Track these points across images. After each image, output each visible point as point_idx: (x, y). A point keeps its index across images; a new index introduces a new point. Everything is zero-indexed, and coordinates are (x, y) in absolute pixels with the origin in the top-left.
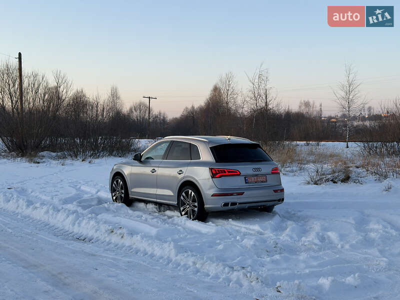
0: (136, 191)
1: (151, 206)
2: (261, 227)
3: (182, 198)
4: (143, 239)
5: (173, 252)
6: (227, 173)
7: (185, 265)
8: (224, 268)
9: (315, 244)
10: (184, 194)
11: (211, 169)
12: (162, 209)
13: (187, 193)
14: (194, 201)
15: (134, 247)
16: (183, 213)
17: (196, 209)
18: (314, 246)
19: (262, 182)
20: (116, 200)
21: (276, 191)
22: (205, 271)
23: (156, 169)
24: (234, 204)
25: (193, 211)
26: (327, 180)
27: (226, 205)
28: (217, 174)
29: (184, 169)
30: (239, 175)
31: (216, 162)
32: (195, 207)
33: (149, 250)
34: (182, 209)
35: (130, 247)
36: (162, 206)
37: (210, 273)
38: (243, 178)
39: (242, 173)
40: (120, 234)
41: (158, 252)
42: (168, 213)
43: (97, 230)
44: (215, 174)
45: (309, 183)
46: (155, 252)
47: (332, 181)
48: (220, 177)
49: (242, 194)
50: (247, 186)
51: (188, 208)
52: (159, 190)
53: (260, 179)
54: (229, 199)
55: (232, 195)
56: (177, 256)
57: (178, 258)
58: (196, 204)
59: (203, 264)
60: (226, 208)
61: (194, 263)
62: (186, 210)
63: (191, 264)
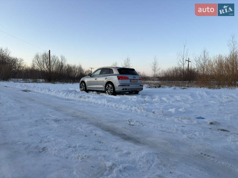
0: (89, 87)
1: (95, 92)
2: (137, 97)
3: (107, 88)
4: (93, 98)
5: (106, 102)
6: (124, 78)
7: (111, 106)
8: (128, 106)
9: (159, 101)
10: (107, 86)
11: (118, 77)
12: (99, 93)
13: (109, 86)
14: (111, 88)
15: (90, 101)
16: (107, 93)
17: (112, 91)
18: (159, 102)
19: (136, 82)
20: (82, 91)
21: (141, 86)
22: (120, 108)
23: (97, 78)
24: (126, 89)
25: (111, 92)
26: (153, 87)
27: (123, 89)
28: (120, 78)
29: (107, 77)
30: (128, 79)
31: (120, 74)
32: (112, 90)
33: (96, 102)
34: (106, 92)
35: (88, 101)
36: (99, 92)
37: (123, 108)
38: (129, 80)
39: (129, 78)
40: (84, 97)
41: (100, 102)
42: (101, 94)
43: (75, 97)
44: (119, 78)
45: (147, 88)
46: (99, 103)
47: (155, 87)
48: (121, 79)
49: (129, 85)
50: (131, 83)
51: (109, 91)
52: (98, 86)
53: (136, 81)
54: (125, 87)
55: (125, 86)
56: (107, 103)
57: (109, 104)
58: (112, 89)
59: (119, 105)
60: (123, 91)
61: (115, 105)
62: (108, 92)
63: (114, 105)
